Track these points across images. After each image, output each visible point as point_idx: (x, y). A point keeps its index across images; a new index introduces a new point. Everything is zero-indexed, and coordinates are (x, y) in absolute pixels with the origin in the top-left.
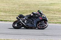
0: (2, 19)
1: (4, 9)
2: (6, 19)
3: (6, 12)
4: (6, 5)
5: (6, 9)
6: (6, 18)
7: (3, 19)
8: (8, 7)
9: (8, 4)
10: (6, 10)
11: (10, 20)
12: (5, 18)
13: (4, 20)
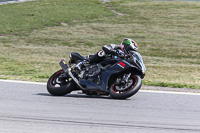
0: (166, 81)
1: (172, 45)
2: (177, 81)
3: (179, 57)
4: (177, 34)
5: (180, 48)
6: (178, 77)
7: (169, 79)
8: (185, 40)
9: (185, 29)
10: (177, 51)
11: (192, 84)
12: (175, 78)
13: (172, 82)
